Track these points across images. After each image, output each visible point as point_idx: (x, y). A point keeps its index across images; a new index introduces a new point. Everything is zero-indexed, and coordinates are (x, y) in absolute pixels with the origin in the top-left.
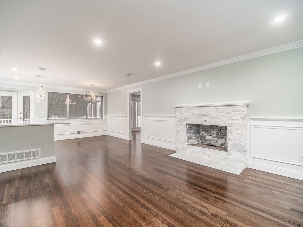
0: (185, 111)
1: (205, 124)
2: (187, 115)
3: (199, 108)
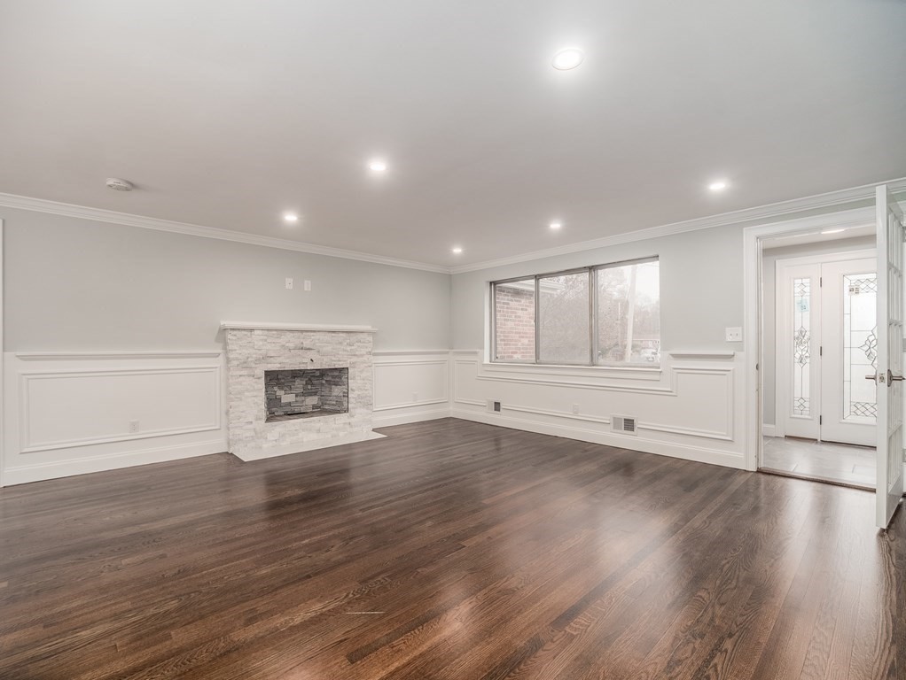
0: (262, 340)
1: (310, 367)
2: (268, 350)
3: (296, 334)
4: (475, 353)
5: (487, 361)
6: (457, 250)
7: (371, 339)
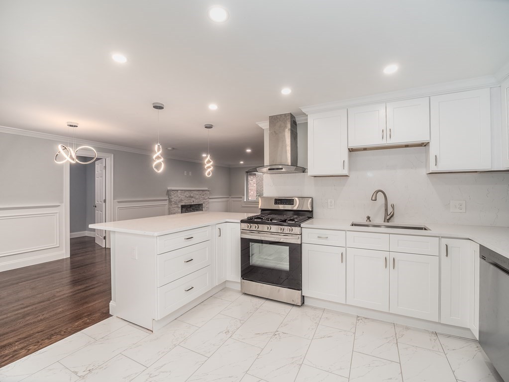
0: (180, 194)
1: (193, 204)
2: (182, 198)
3: (189, 192)
4: (241, 198)
5: (245, 201)
6: (242, 162)
7: (209, 193)
